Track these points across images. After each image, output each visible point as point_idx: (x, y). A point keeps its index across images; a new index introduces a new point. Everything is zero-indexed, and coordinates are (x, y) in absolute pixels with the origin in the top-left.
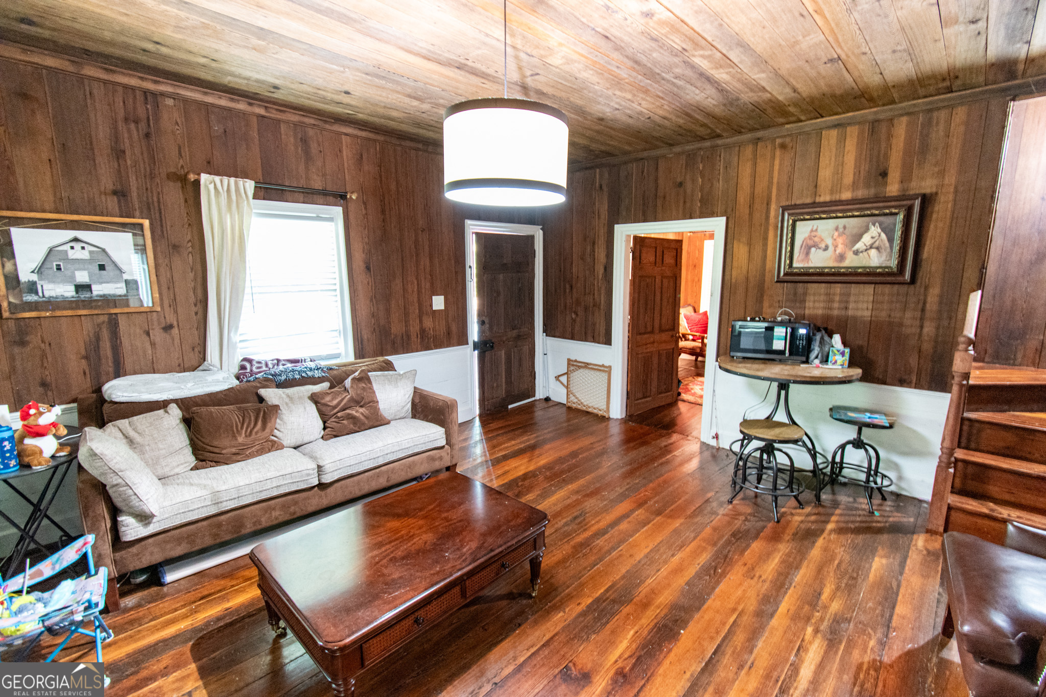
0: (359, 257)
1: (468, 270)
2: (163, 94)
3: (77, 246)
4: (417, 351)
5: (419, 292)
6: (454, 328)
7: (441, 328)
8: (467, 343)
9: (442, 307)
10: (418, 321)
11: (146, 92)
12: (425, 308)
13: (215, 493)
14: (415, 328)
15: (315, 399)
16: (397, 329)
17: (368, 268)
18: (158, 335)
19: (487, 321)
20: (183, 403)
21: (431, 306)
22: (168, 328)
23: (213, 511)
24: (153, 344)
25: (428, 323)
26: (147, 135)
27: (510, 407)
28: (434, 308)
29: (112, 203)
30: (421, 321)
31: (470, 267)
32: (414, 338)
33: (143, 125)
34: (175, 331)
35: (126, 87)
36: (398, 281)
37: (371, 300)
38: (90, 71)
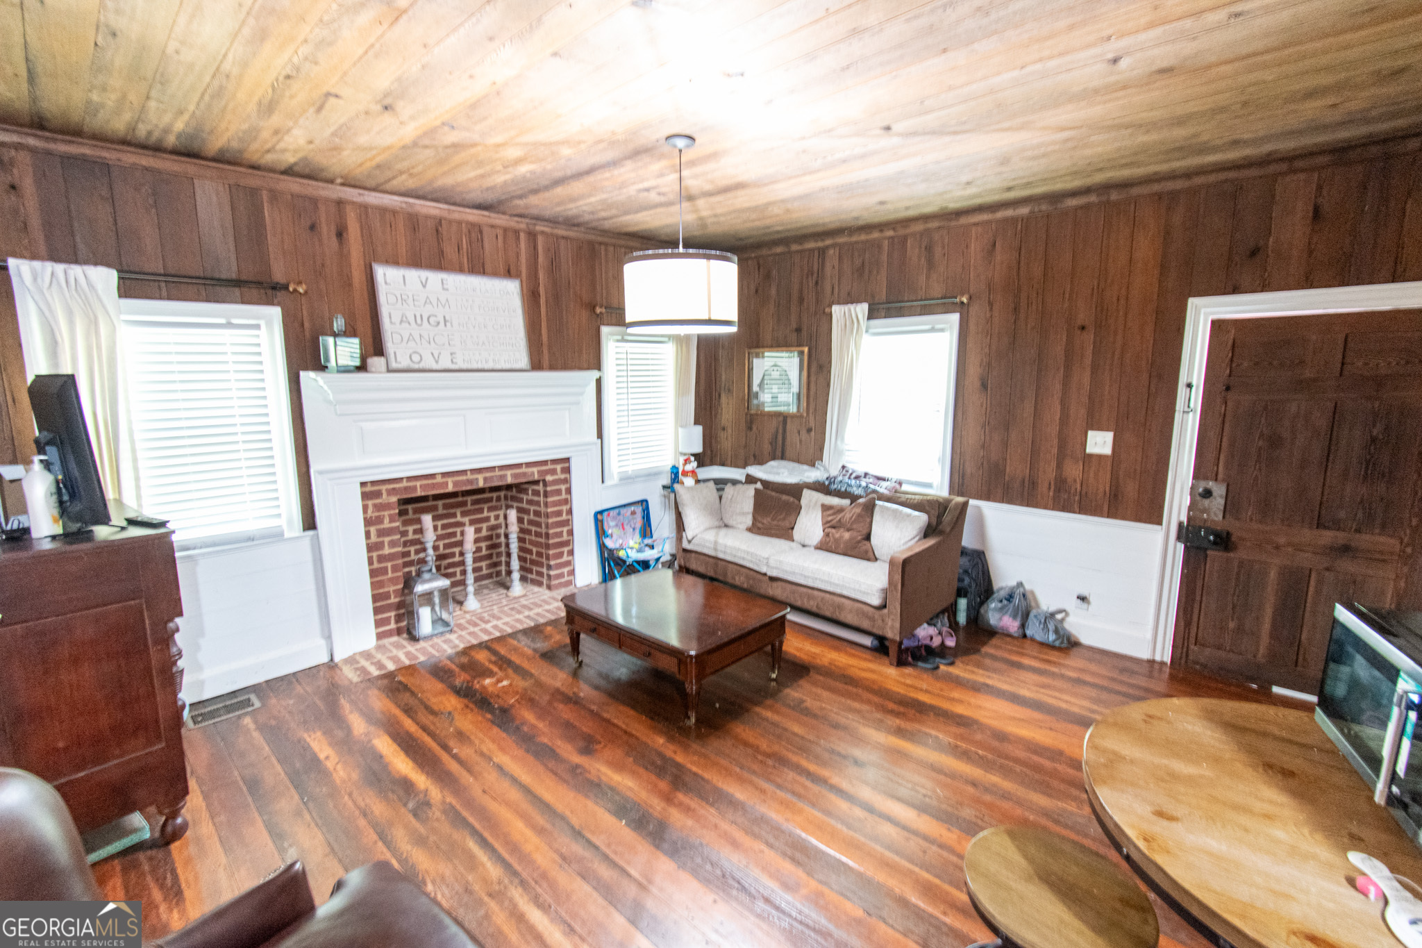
0: (974, 371)
1: (1182, 391)
2: (827, 247)
3: (775, 368)
4: (1046, 507)
5: (1064, 420)
6: (1130, 489)
7: (1102, 484)
8: (1160, 523)
9: (1107, 450)
10: (1054, 464)
11: (819, 249)
12: (1070, 446)
13: (716, 543)
14: (1048, 473)
15: (825, 508)
16: (1016, 468)
17: (984, 386)
18: (803, 432)
19: (1219, 490)
20: (766, 484)
21: (1084, 444)
22: (809, 430)
23: (712, 553)
24: (801, 441)
25: (1073, 471)
26: (817, 283)
27: (1276, 690)
28: (1089, 450)
29: (794, 336)
30: (1059, 466)
31: (1189, 386)
32: (1042, 487)
33: (815, 275)
34: (813, 433)
35: (812, 250)
36: (1029, 407)
37: (984, 426)
38: (795, 247)
